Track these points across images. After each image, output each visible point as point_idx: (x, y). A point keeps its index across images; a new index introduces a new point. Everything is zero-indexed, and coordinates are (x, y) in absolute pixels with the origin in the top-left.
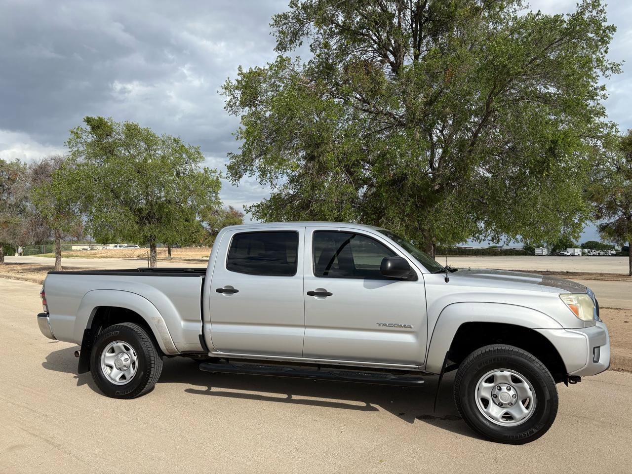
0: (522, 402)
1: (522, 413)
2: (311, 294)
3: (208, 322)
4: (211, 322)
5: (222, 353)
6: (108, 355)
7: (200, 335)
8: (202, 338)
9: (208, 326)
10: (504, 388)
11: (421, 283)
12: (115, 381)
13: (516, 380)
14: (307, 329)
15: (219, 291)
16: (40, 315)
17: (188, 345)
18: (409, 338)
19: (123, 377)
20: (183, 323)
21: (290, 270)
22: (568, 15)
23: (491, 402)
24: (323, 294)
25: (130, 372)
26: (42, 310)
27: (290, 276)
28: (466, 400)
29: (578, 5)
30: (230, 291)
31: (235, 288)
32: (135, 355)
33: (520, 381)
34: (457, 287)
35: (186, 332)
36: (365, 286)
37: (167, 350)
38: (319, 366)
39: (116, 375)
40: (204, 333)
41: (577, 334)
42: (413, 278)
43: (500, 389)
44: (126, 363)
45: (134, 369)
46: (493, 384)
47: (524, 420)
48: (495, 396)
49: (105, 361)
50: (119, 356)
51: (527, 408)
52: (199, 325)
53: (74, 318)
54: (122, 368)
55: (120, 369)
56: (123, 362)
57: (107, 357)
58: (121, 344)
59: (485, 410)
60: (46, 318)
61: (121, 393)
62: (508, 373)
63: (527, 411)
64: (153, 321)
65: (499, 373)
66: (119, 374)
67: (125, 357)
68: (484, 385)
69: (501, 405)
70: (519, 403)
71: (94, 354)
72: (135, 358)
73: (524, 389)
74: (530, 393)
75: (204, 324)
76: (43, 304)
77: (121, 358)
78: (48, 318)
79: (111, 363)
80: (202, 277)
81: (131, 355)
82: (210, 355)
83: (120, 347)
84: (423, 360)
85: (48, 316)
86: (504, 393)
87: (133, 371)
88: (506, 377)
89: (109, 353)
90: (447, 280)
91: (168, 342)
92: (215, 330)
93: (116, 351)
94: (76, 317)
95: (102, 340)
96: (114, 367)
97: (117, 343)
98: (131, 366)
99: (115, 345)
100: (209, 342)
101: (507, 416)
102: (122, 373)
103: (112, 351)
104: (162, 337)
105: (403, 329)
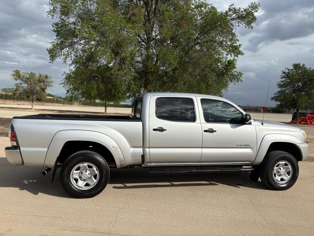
1: (287, 178)
2: (205, 131)
3: (147, 148)
4: (149, 148)
5: (153, 164)
6: (75, 172)
8: (143, 156)
9: (147, 150)
10: (282, 168)
11: (253, 125)
12: (82, 187)
13: (286, 165)
14: (203, 149)
15: (154, 130)
16: (7, 148)
17: (133, 161)
18: (248, 151)
19: (87, 185)
20: (132, 150)
21: (193, 119)
22: (243, 9)
23: (276, 175)
24: (211, 131)
25: (93, 181)
26: (9, 144)
27: (193, 122)
28: (270, 175)
30: (161, 130)
31: (164, 128)
32: (97, 171)
33: (288, 165)
34: (267, 127)
35: (133, 155)
36: (231, 127)
37: (120, 165)
38: (202, 167)
39: (81, 184)
40: (144, 153)
41: (306, 145)
42: (250, 123)
43: (280, 169)
44: (89, 176)
45: (96, 179)
46: (278, 167)
47: (288, 180)
48: (278, 172)
49: (73, 176)
50: (84, 172)
51: (289, 175)
52: (141, 149)
53: (46, 150)
54: (86, 179)
55: (84, 180)
56: (88, 175)
57: (75, 174)
58: (86, 164)
59: (275, 178)
60: (17, 150)
61: (88, 195)
62: (284, 162)
63: (289, 177)
64: (113, 149)
65: (281, 163)
66: (84, 183)
67: (88, 172)
68: (276, 168)
69: (280, 175)
70: (286, 174)
71: (66, 173)
72: (97, 172)
73: (289, 168)
74: (291, 170)
75: (143, 149)
76: (12, 140)
77: (86, 173)
78: (18, 150)
79: (77, 177)
80: (141, 122)
81: (94, 171)
82: (143, 166)
83: (85, 166)
84: (253, 160)
85: (18, 149)
86: (282, 171)
87: (95, 181)
88: (283, 164)
89: (76, 170)
90: (262, 124)
91: (122, 161)
92: (152, 151)
93: (82, 169)
94: (47, 149)
95: (72, 163)
96: (79, 179)
97: (83, 164)
98: (93, 177)
99: (81, 165)
100: (147, 158)
101: (282, 180)
102: (85, 183)
103: (78, 169)
104: (119, 158)
105: (247, 146)
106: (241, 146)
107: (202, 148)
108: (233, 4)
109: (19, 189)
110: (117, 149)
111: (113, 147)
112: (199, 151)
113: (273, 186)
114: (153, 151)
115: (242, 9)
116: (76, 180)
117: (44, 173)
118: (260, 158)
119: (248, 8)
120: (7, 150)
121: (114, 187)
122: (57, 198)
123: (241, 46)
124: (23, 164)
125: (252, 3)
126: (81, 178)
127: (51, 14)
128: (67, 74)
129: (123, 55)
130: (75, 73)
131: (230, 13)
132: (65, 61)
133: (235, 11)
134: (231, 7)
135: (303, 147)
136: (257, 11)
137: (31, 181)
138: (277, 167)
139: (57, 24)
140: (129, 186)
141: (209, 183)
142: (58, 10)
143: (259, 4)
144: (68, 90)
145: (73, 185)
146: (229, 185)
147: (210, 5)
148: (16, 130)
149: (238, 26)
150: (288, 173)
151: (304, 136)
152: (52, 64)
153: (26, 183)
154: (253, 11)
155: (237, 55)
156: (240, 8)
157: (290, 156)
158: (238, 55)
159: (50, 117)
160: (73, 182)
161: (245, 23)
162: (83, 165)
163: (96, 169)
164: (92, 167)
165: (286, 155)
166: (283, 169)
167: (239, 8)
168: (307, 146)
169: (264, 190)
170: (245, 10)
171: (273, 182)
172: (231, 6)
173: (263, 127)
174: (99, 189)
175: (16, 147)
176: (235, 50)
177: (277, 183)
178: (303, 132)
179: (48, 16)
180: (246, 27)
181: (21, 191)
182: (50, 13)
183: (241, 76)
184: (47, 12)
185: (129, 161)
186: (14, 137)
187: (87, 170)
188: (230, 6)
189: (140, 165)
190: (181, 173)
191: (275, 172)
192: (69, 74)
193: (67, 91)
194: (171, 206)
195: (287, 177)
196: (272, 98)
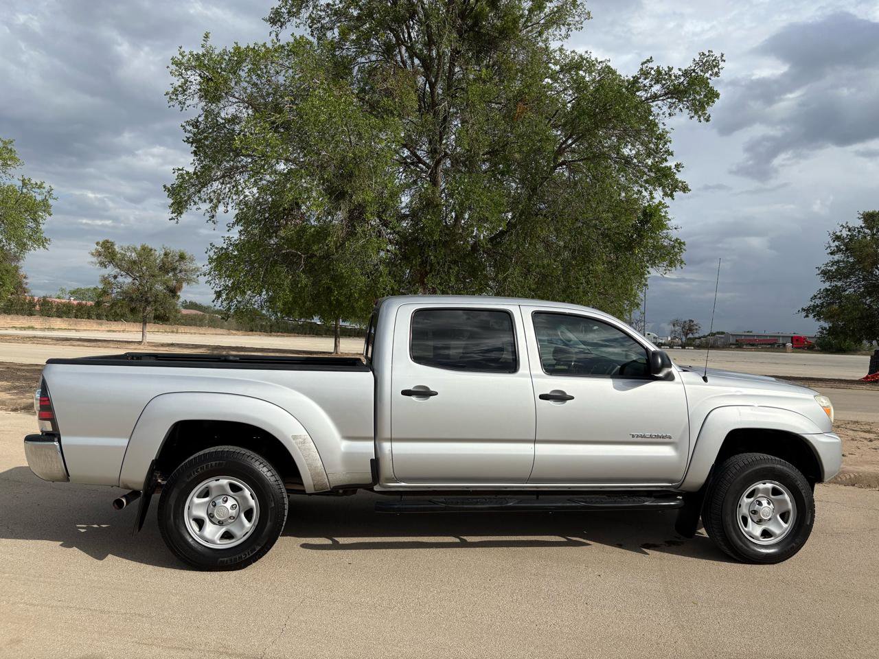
0: (780, 516)
1: (781, 529)
2: (543, 397)
3: (386, 440)
4: (391, 440)
5: (403, 484)
6: (197, 501)
7: (372, 460)
8: (375, 464)
9: (386, 446)
10: (764, 502)
11: (678, 383)
12: (213, 542)
13: (775, 492)
14: (537, 445)
15: (405, 393)
16: (30, 438)
17: (348, 475)
18: (666, 452)
19: (227, 535)
20: (345, 445)
21: (511, 365)
22: (680, 70)
23: (749, 520)
24: (560, 397)
25: (242, 526)
26: (36, 430)
27: (510, 373)
28: (728, 519)
29: (694, 60)
30: (424, 393)
31: (432, 389)
32: (253, 499)
33: (781, 493)
34: (718, 389)
35: (349, 458)
36: (615, 387)
37: (314, 486)
38: (538, 493)
39: (212, 533)
40: (379, 456)
41: (834, 439)
42: (669, 377)
43: (760, 504)
44: (233, 512)
45: (249, 520)
46: (752, 499)
47: (782, 536)
48: (755, 512)
49: (191, 512)
50: (220, 501)
51: (786, 522)
52: (372, 444)
53: (124, 442)
54: (226, 520)
55: (221, 523)
56: (230, 511)
57: (196, 505)
58: (224, 482)
59: (746, 529)
60: (52, 443)
61: (229, 561)
62: (769, 486)
63: (785, 526)
64: (294, 441)
65: (760, 486)
66: (218, 531)
67: (231, 502)
68: (745, 501)
69: (760, 522)
70: (777, 518)
71: (172, 502)
72: (252, 503)
73: (784, 501)
74: (790, 506)
75: (377, 443)
76: (42, 418)
77: (225, 505)
78: (56, 444)
79: (202, 514)
80: (371, 372)
81: (245, 498)
82: (376, 488)
83: (221, 487)
84: (680, 476)
85: (56, 439)
86: (766, 508)
87: (247, 525)
88: (767, 489)
89: (199, 497)
90: (705, 379)
91: (318, 474)
92: (397, 450)
93: (214, 493)
94: (128, 440)
95: (189, 477)
96: (207, 520)
97: (216, 480)
98: (243, 516)
99: (212, 483)
100: (386, 469)
101: (766, 534)
102: (223, 530)
103: (206, 493)
104: (310, 465)
105: (661, 440)
106: (644, 440)
107: (535, 441)
108: (651, 58)
109: (61, 545)
110: (304, 442)
111: (295, 437)
112: (526, 449)
113: (738, 552)
114: (401, 448)
115: (675, 71)
116: (200, 523)
117: (118, 503)
118: (700, 473)
119: (693, 68)
120: (30, 443)
121: (304, 546)
122: (150, 568)
123: (680, 169)
124: (68, 480)
125: (704, 54)
126: (211, 516)
127: (177, 99)
128: (217, 248)
129: (358, 198)
130: (239, 246)
131: (647, 80)
132: (213, 217)
133: (659, 77)
134: (647, 67)
135: (824, 443)
136: (717, 74)
137: (95, 526)
138: (749, 497)
139: (195, 124)
140: (346, 542)
141: (565, 540)
142: (195, 87)
143: (722, 55)
144: (220, 291)
145: (190, 534)
146: (620, 546)
147: (602, 62)
148: (53, 393)
149: (669, 114)
150: (784, 516)
151: (828, 412)
152: (177, 222)
153: (83, 531)
154: (707, 75)
155: (672, 193)
156: (670, 69)
157: (785, 468)
158: (674, 193)
159: (153, 360)
160: (192, 527)
161: (688, 108)
162: (218, 483)
163: (251, 495)
164: (240, 489)
165: (775, 466)
166: (769, 503)
167: (666, 69)
168: (837, 441)
169: (716, 563)
170: (686, 73)
171: (741, 540)
172: (646, 65)
173: (705, 387)
174: (258, 548)
175: (52, 435)
176: (666, 179)
177: (750, 544)
178: (825, 401)
179: (171, 103)
180: (691, 117)
181: (64, 549)
182: (174, 97)
183: (680, 249)
184: (167, 94)
185: (339, 474)
186: (47, 410)
187: (229, 497)
188: (642, 64)
189: (369, 487)
190: (475, 509)
191: (744, 510)
192: (222, 248)
193: (216, 292)
194: (442, 595)
195: (781, 526)
196: (803, 310)
